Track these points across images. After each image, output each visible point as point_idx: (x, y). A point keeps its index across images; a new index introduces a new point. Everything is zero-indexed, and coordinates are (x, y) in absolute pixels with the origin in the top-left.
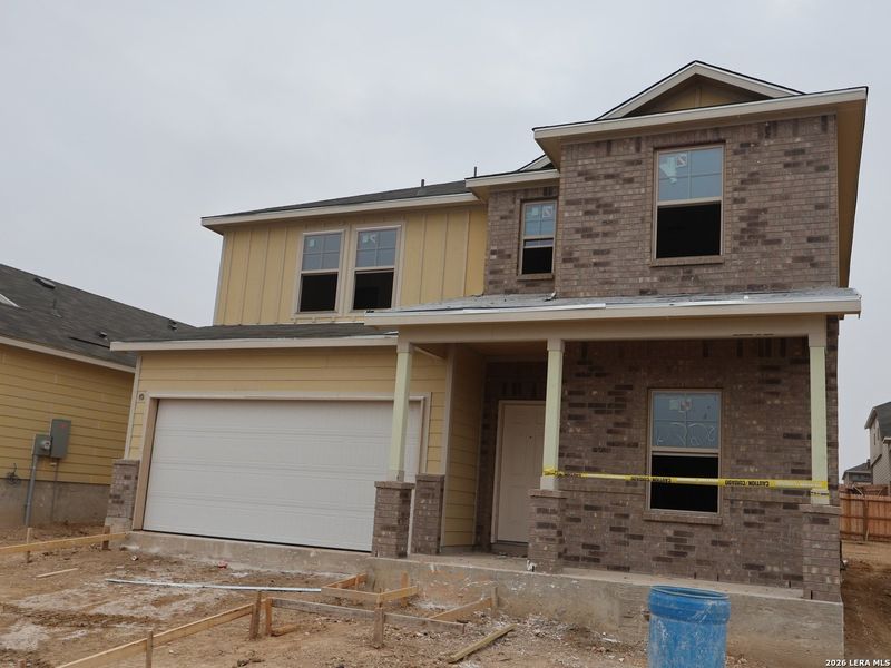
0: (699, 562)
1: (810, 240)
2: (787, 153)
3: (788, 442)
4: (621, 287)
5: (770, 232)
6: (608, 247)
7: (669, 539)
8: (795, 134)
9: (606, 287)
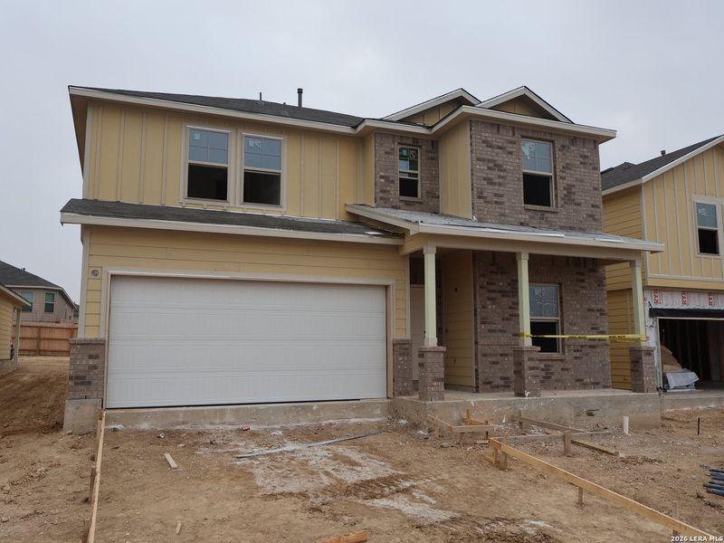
0: (556, 381)
1: (593, 206)
2: (581, 156)
3: (589, 313)
4: (510, 219)
5: (578, 198)
6: (502, 193)
7: (543, 370)
8: (584, 147)
9: (503, 218)
